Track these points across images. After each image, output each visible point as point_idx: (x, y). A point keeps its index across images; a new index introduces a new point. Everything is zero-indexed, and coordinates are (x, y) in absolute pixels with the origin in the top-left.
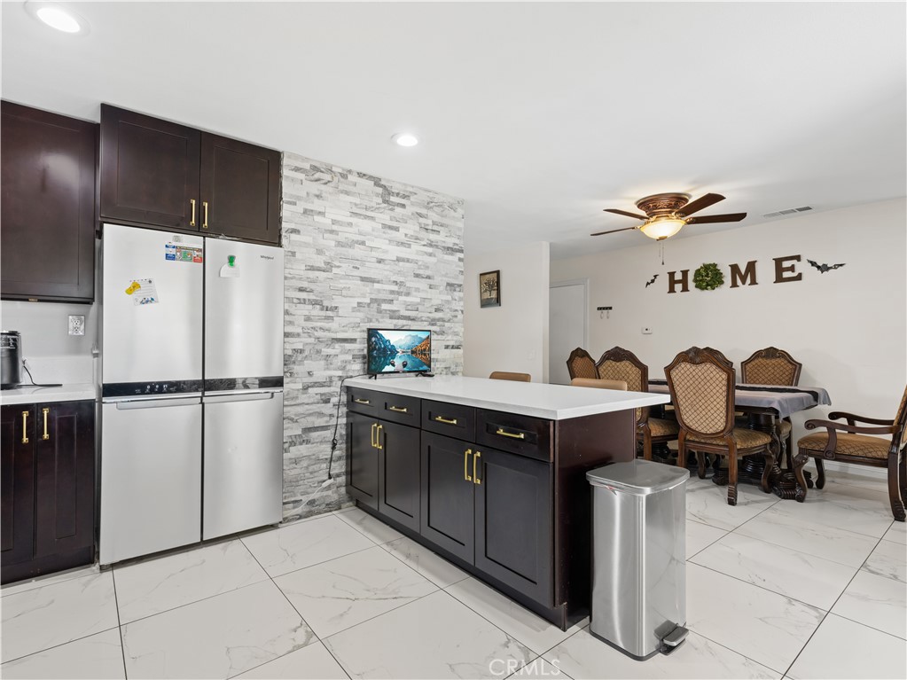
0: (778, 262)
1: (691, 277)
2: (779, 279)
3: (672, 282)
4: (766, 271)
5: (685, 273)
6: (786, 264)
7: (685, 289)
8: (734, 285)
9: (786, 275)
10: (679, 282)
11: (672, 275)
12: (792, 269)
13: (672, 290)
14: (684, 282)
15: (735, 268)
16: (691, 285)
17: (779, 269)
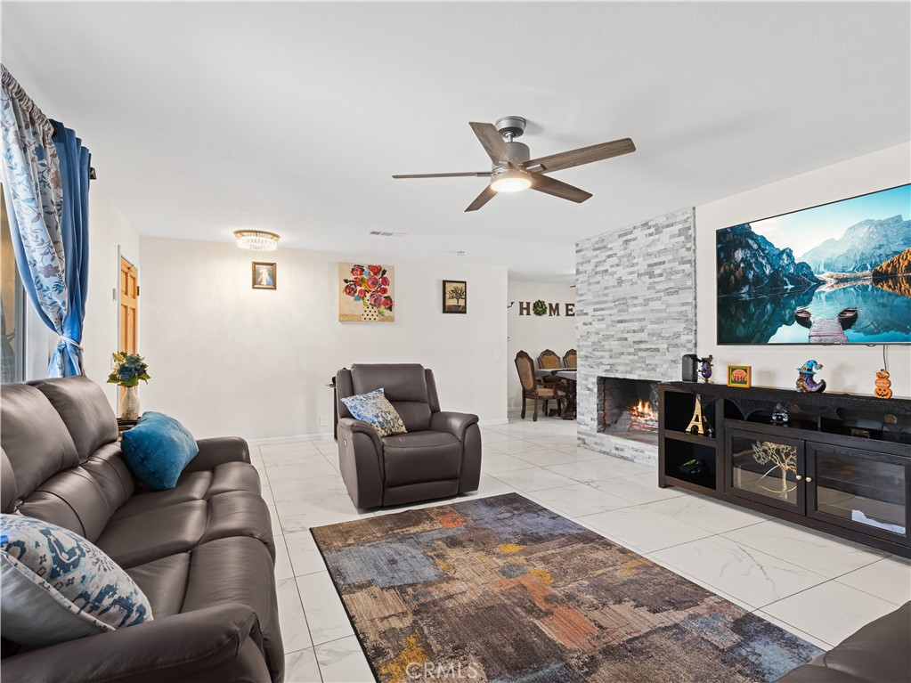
0: (567, 305)
1: (531, 306)
2: (567, 315)
3: (522, 309)
4: (562, 309)
5: (528, 304)
6: (570, 307)
7: (528, 314)
8: (551, 315)
9: (570, 313)
10: (525, 309)
11: (521, 303)
12: (571, 310)
13: (521, 314)
14: (528, 309)
15: (550, 305)
16: (532, 312)
17: (567, 310)
